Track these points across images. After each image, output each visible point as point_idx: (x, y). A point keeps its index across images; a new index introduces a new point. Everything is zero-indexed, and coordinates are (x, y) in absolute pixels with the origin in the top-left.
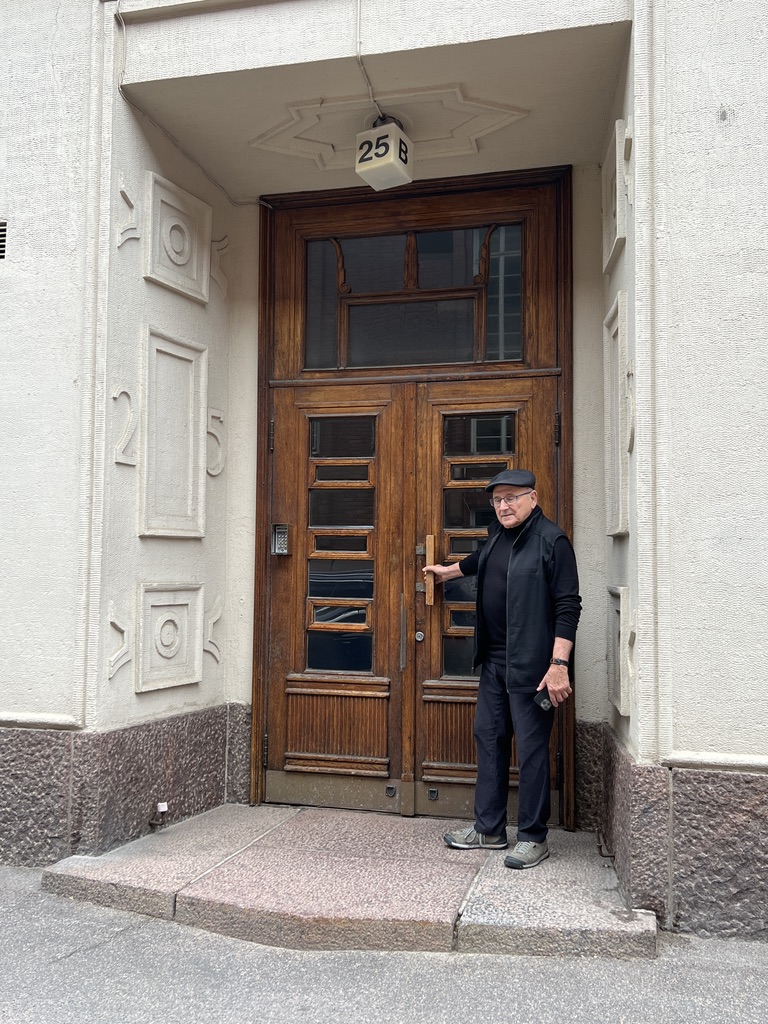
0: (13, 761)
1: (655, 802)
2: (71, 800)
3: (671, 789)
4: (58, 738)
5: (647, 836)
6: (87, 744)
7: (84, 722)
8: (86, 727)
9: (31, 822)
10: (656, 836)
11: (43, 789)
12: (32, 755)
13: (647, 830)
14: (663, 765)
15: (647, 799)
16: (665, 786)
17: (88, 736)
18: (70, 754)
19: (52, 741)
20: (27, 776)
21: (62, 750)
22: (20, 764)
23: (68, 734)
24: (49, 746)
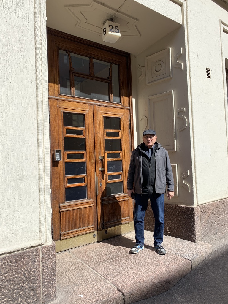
0: (6, 273)
2: (42, 280)
4: (33, 252)
8: (47, 243)
11: (26, 280)
12: (18, 266)
13: (197, 222)
14: (198, 206)
15: (197, 214)
16: (199, 210)
18: (39, 259)
19: (30, 255)
20: (16, 277)
21: (36, 257)
22: (11, 273)
23: (38, 249)
24: (28, 257)
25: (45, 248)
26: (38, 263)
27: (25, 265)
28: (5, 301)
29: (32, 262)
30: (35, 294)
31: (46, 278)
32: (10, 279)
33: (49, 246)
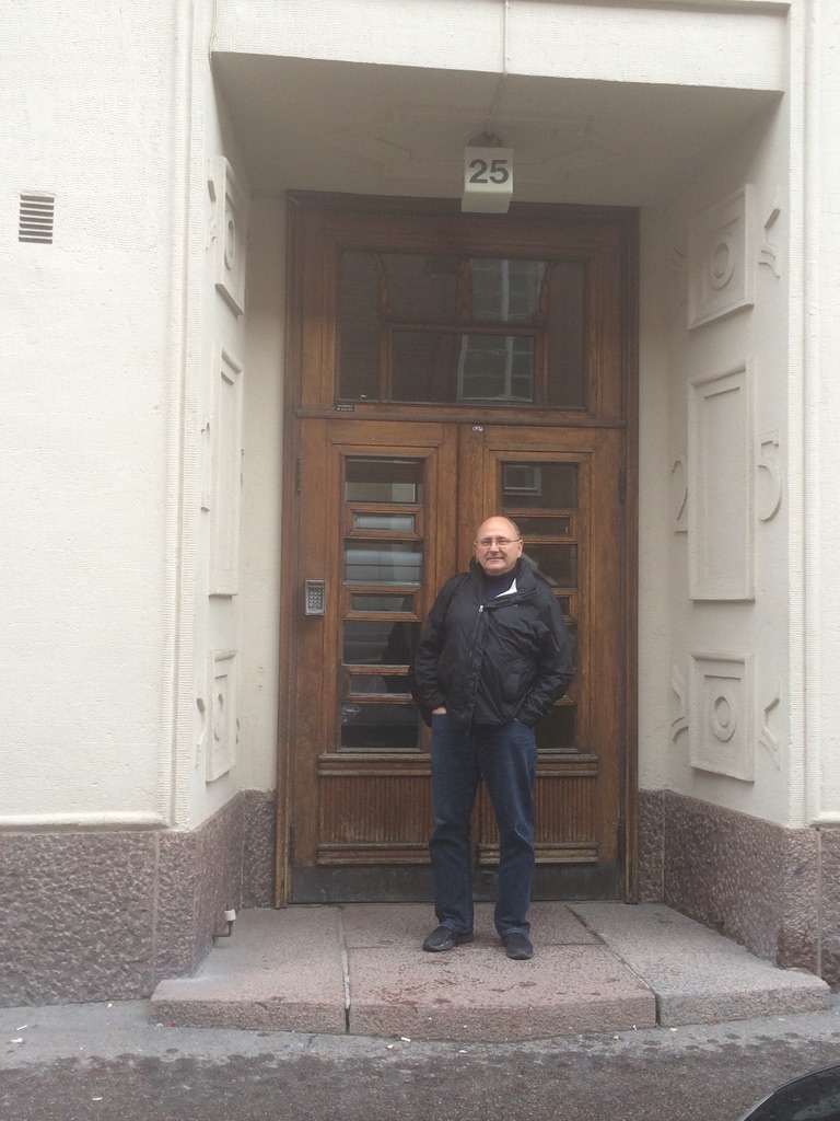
0: (73, 873)
1: (806, 863)
2: (156, 914)
3: (820, 849)
4: (137, 840)
5: (800, 896)
6: (179, 845)
7: (173, 818)
8: (175, 824)
9: (99, 946)
10: (808, 896)
11: (118, 904)
12: (100, 864)
13: (799, 891)
14: (812, 826)
15: (799, 860)
16: (815, 847)
17: (180, 835)
18: (154, 860)
19: (130, 845)
20: (94, 890)
21: (144, 855)
22: (84, 875)
23: (151, 835)
24: (126, 850)
25: (169, 837)
26: (149, 871)
27: (117, 865)
28: (66, 937)
29: (134, 864)
30: (137, 944)
31: (168, 914)
32: (79, 889)
33: (178, 834)
